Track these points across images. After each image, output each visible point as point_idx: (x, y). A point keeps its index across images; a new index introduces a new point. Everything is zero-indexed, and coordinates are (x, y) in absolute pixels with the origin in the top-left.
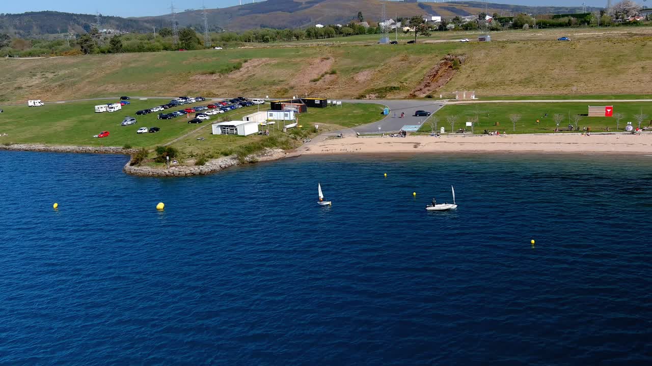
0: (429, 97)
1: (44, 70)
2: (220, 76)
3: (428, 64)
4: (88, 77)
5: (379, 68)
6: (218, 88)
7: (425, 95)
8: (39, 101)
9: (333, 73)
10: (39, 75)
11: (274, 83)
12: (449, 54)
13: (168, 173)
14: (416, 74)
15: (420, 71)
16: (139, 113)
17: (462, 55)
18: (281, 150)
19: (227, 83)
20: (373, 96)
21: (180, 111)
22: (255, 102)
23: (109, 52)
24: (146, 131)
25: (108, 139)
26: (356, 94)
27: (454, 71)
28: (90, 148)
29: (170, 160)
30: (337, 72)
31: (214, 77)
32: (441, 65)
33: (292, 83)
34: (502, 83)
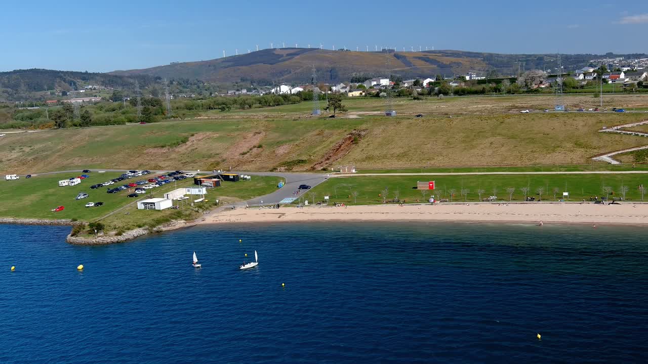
0: (324, 169)
1: (23, 144)
2: (169, 150)
3: (337, 137)
4: (59, 151)
5: (297, 142)
6: (164, 161)
7: (322, 168)
8: (15, 175)
9: (260, 146)
10: (17, 149)
11: (210, 156)
12: (355, 130)
13: (95, 242)
14: (325, 147)
15: (328, 145)
16: (93, 187)
17: (364, 130)
18: (184, 221)
19: (173, 156)
20: (283, 168)
21: (124, 186)
22: (187, 176)
23: (80, 125)
24: (93, 205)
25: (62, 213)
26: (271, 166)
27: (354, 145)
28: (47, 221)
29: (97, 233)
30: (264, 145)
31: (165, 150)
32: (346, 140)
33: (225, 156)
34: (385, 157)
